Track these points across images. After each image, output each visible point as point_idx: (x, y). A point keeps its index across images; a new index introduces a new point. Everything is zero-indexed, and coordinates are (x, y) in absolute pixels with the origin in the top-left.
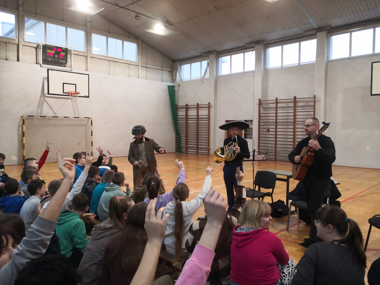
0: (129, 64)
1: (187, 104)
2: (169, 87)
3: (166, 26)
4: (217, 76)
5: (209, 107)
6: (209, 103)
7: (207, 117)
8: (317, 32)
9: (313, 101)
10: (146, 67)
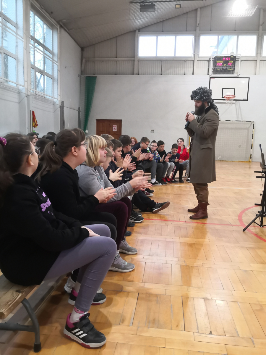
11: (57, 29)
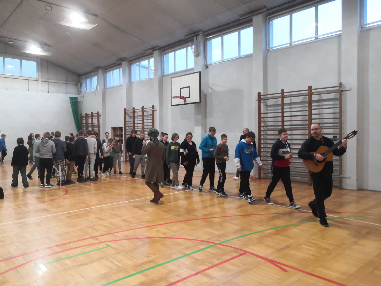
0: (28, 80)
1: (87, 113)
2: (71, 98)
3: (43, 48)
4: (105, 88)
5: (98, 116)
6: (98, 112)
7: (97, 124)
8: (153, 51)
9: (151, 110)
10: (48, 82)
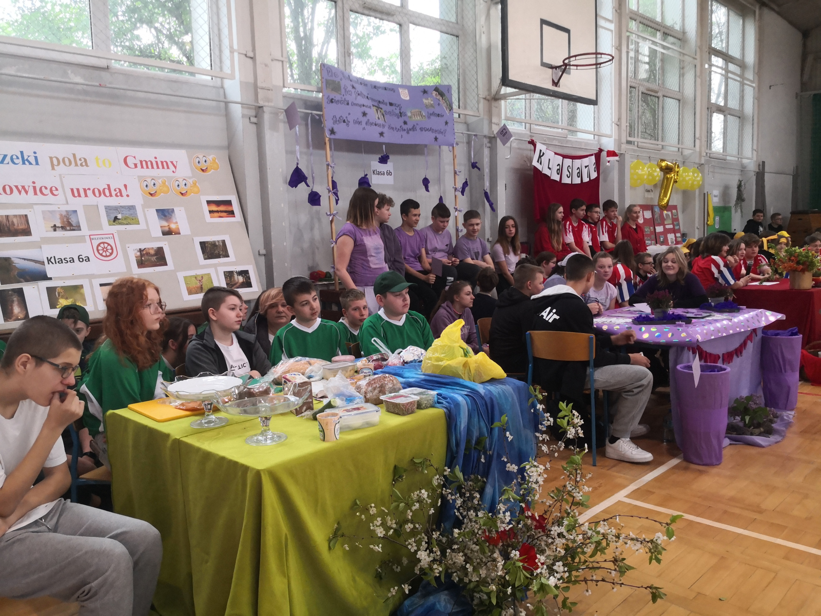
11: (755, 12)
